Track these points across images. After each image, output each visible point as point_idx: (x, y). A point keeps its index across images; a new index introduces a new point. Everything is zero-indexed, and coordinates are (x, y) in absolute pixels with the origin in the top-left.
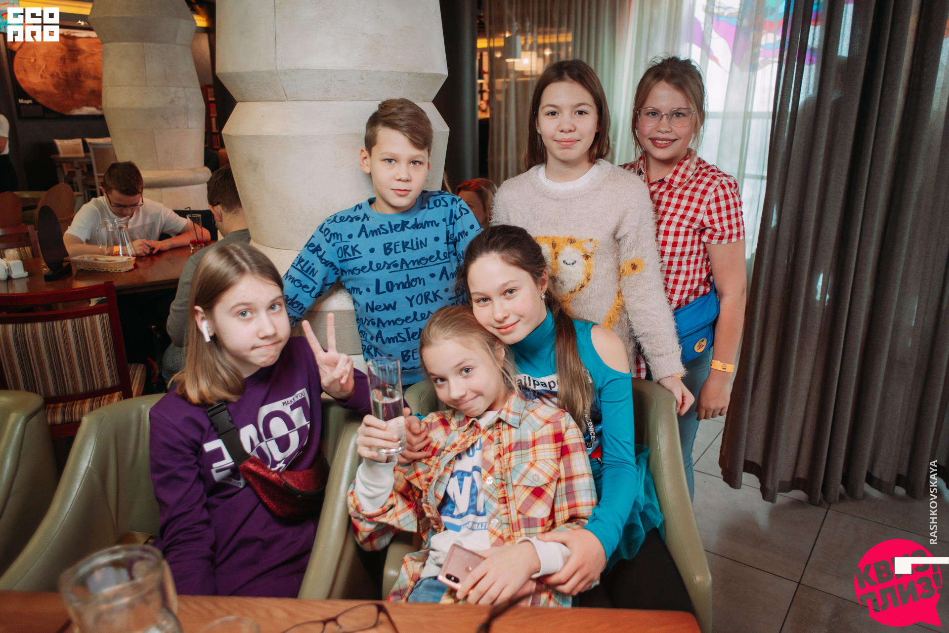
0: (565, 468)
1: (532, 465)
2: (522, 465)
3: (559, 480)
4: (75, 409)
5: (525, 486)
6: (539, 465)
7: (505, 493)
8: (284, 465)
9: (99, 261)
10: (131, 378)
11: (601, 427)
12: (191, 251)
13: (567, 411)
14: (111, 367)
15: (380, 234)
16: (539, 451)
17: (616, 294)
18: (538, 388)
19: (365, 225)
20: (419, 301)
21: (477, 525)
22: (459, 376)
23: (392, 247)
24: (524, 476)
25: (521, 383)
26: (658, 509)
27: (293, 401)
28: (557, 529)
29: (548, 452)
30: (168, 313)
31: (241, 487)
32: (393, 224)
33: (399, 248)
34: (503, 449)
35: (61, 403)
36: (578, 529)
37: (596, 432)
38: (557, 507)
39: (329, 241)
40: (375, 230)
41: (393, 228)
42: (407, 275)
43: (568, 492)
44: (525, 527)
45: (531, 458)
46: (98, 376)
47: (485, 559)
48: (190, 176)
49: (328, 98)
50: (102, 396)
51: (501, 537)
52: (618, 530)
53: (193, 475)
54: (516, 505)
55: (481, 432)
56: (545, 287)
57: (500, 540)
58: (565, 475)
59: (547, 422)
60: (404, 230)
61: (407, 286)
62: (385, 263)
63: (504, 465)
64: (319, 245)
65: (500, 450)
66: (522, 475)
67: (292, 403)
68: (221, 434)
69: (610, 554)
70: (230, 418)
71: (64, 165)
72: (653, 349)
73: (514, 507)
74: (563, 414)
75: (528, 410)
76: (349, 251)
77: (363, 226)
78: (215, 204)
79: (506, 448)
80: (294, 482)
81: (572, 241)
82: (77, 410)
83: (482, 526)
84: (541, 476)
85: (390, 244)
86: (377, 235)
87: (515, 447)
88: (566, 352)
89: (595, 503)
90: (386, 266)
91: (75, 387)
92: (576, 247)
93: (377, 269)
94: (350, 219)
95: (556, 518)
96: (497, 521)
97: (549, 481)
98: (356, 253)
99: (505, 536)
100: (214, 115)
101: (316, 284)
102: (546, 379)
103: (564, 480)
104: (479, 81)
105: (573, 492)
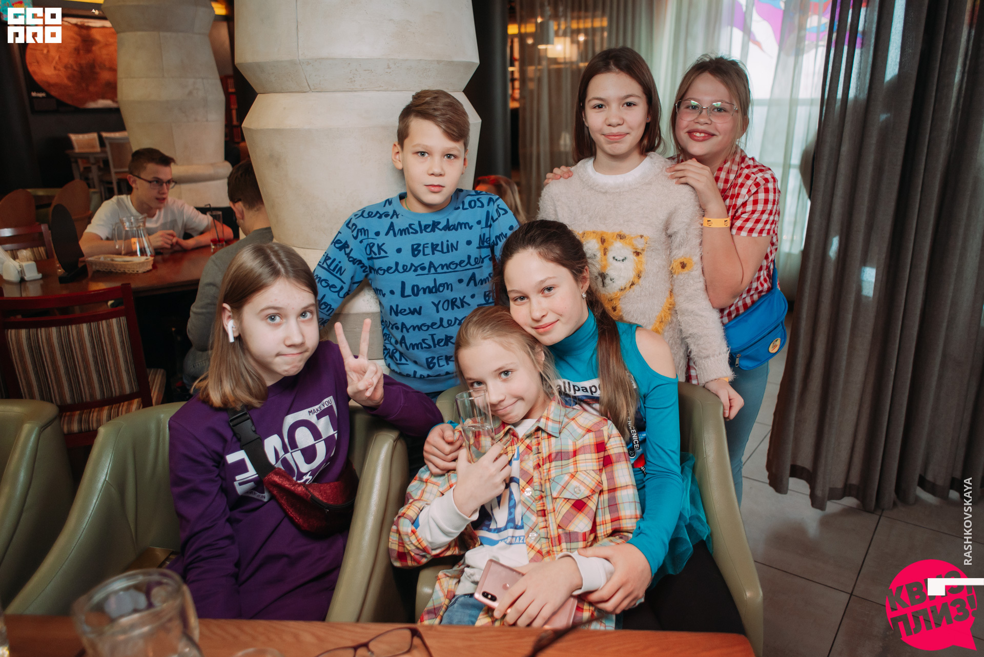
0: (607, 480)
1: (573, 476)
2: (562, 476)
3: (601, 492)
4: (92, 417)
5: (565, 499)
6: (580, 476)
7: (544, 506)
8: (311, 477)
9: (116, 261)
10: (151, 384)
11: (644, 435)
12: (212, 250)
13: (609, 419)
14: (129, 372)
15: (409, 233)
16: (580, 461)
17: (668, 293)
18: (578, 394)
19: (393, 222)
20: (446, 307)
21: (514, 538)
22: (498, 379)
23: (421, 248)
24: (564, 488)
25: (560, 388)
26: (705, 520)
27: (319, 409)
28: (599, 543)
29: (590, 462)
30: (188, 316)
31: (266, 500)
32: (423, 224)
33: (428, 250)
34: (543, 459)
35: (78, 410)
36: (621, 543)
37: (640, 440)
38: (598, 520)
39: (356, 238)
40: (403, 229)
41: (423, 229)
42: (435, 280)
43: (611, 504)
44: (566, 542)
45: (571, 469)
46: (116, 383)
47: (523, 575)
48: (210, 171)
49: (353, 89)
50: (120, 403)
51: (540, 552)
52: (664, 544)
53: (215, 489)
54: (556, 519)
55: (519, 441)
56: (587, 285)
57: (539, 555)
58: (608, 487)
59: (589, 431)
60: (434, 231)
61: (434, 290)
62: (412, 265)
63: (544, 476)
64: (346, 242)
65: (539, 460)
66: (563, 487)
67: (319, 412)
68: (243, 446)
69: (655, 570)
70: (253, 428)
71: (80, 161)
72: (700, 351)
73: (554, 520)
74: (605, 422)
75: (568, 418)
76: (375, 249)
77: (392, 224)
78: (236, 200)
79: (546, 458)
80: (321, 495)
81: (621, 237)
82: (95, 418)
83: (520, 539)
84: (582, 488)
85: (419, 245)
86: (405, 234)
87: (556, 457)
88: (609, 356)
89: (639, 516)
90: (413, 268)
91: (92, 395)
92: (626, 243)
93: (403, 271)
94: (378, 215)
95: (598, 532)
96: (535, 535)
97: (590, 494)
98: (382, 252)
99: (544, 551)
100: (234, 107)
101: (344, 283)
102: (587, 384)
103: (607, 492)
104: (511, 69)
105: (616, 504)
